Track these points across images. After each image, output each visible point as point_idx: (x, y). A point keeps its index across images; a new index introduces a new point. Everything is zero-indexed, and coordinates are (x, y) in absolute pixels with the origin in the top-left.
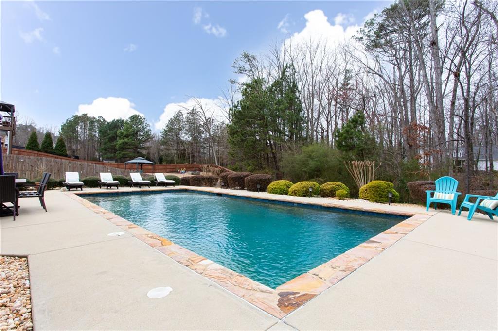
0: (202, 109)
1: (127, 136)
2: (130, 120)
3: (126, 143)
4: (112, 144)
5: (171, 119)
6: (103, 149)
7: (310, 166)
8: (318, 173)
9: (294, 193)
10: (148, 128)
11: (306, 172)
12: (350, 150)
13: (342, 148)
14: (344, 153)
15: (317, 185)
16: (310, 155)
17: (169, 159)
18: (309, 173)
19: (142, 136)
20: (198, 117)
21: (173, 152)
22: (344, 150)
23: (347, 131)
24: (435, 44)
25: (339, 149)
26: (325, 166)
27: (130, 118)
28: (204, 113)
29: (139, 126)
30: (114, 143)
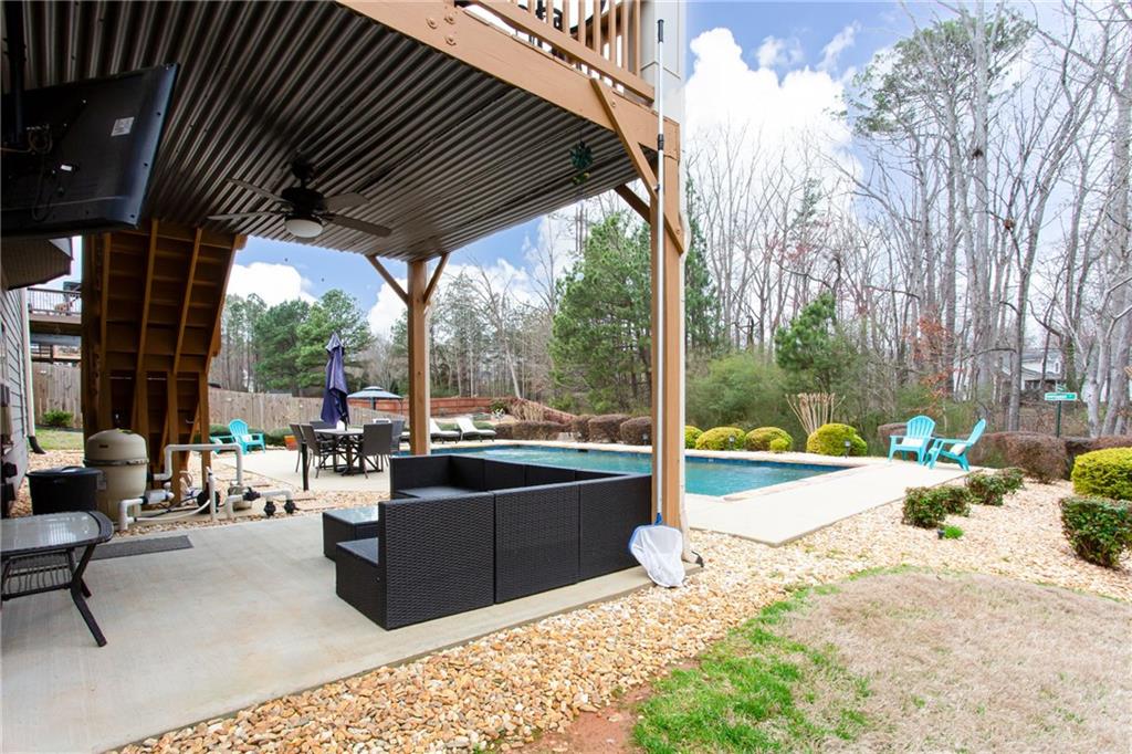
0: (483, 275)
1: (319, 339)
2: (322, 303)
4: (286, 356)
6: (264, 367)
7: (726, 400)
8: (741, 414)
9: (706, 446)
10: (362, 319)
11: (715, 411)
12: (803, 368)
13: (789, 365)
14: (792, 375)
15: (741, 432)
16: (725, 379)
18: (723, 414)
19: (350, 336)
20: (474, 294)
22: (792, 369)
23: (799, 333)
24: (982, 154)
25: (782, 367)
26: (753, 398)
27: (323, 298)
28: (488, 284)
29: (344, 316)
30: (290, 354)
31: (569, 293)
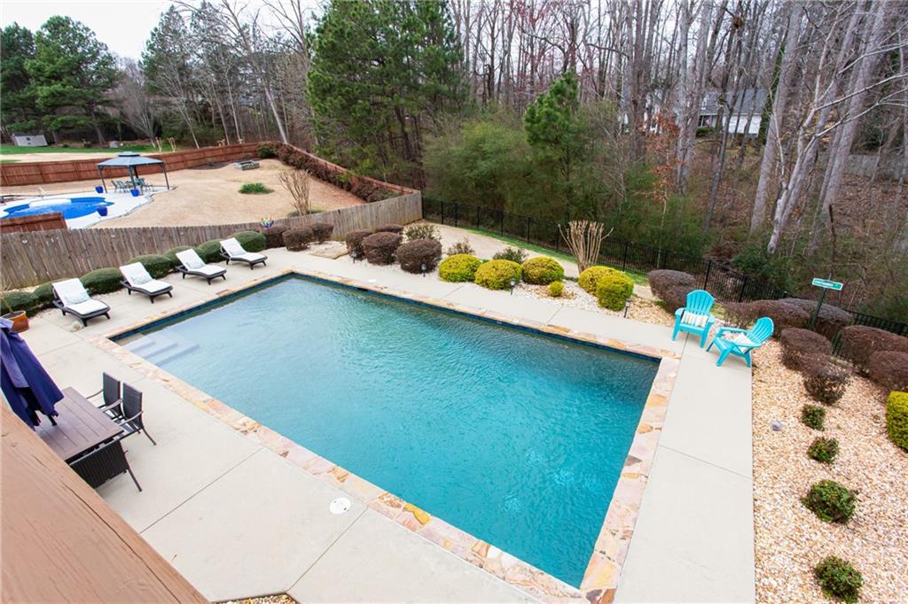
0: (229, 8)
1: (56, 77)
2: (47, 33)
3: (62, 94)
4: (22, 96)
5: (156, 30)
7: (480, 169)
8: (492, 182)
9: (486, 284)
10: (103, 53)
11: (470, 178)
16: (478, 148)
17: (177, 128)
18: (476, 181)
21: (179, 109)
22: (541, 148)
27: (46, 26)
28: (236, 19)
29: (80, 50)
30: (25, 93)
31: (321, 47)
